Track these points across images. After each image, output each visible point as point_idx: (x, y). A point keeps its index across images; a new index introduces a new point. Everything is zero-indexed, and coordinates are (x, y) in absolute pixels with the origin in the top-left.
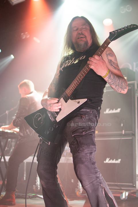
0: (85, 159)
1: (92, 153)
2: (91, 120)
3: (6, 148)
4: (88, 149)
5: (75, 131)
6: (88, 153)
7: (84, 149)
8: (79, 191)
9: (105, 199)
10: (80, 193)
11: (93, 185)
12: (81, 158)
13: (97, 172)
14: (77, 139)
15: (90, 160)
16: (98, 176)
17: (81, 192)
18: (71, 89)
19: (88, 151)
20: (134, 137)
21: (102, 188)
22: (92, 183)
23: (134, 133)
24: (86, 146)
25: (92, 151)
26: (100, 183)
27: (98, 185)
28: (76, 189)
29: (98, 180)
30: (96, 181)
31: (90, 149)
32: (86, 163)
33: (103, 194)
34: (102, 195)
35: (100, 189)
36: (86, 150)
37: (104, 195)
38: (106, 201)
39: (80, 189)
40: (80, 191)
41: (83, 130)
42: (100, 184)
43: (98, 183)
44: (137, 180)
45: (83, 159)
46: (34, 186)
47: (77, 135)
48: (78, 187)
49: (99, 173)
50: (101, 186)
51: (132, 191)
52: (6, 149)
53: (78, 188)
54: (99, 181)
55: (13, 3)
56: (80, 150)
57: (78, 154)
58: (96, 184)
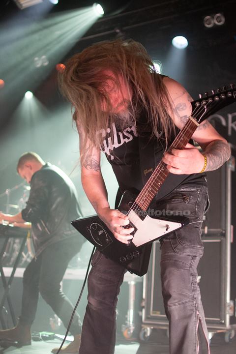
1: (196, 257)
2: (199, 205)
3: (5, 253)
6: (190, 255)
7: (184, 248)
8: (128, 328)
9: (197, 336)
10: (129, 333)
11: (185, 308)
15: (190, 267)
16: (196, 296)
17: (132, 331)
19: (191, 253)
20: (224, 239)
21: (197, 316)
22: (184, 303)
23: (224, 232)
26: (196, 309)
27: (192, 310)
28: (123, 325)
29: (195, 302)
30: (190, 304)
31: (194, 250)
33: (196, 328)
35: (194, 318)
36: (188, 250)
37: (197, 330)
38: (197, 340)
39: (130, 327)
40: (129, 330)
43: (192, 308)
44: (227, 312)
46: (51, 319)
48: (126, 322)
49: (198, 292)
50: (196, 313)
51: (219, 331)
52: (4, 255)
53: (126, 324)
54: (194, 306)
55: (21, 5)
56: (178, 249)
57: (173, 254)
58: (189, 308)
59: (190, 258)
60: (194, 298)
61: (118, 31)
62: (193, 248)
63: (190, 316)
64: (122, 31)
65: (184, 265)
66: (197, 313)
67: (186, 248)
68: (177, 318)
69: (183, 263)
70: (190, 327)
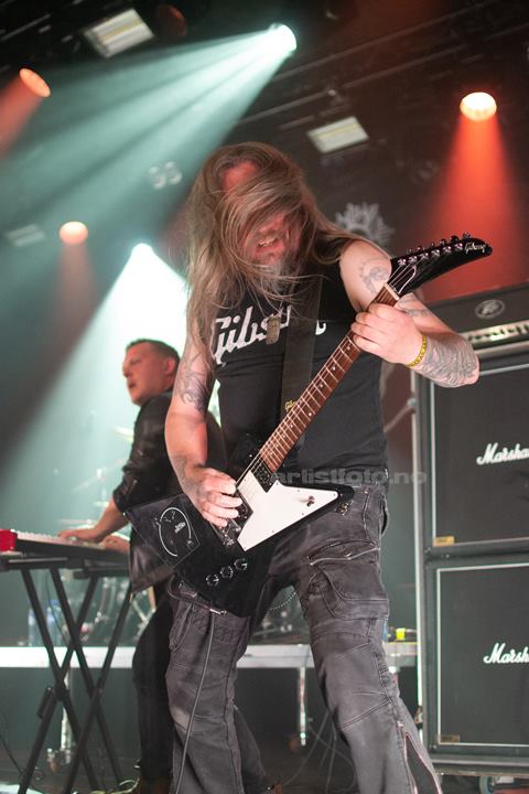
0: (351, 638)
1: (375, 619)
2: (367, 517)
4: (364, 607)
5: (318, 551)
6: (363, 619)
7: (350, 606)
9: (408, 768)
11: (374, 721)
12: (339, 634)
13: (388, 681)
14: (326, 573)
15: (369, 641)
16: (391, 693)
18: (279, 448)
19: (364, 613)
21: (400, 732)
22: (370, 713)
24: (357, 597)
25: (376, 613)
26: (396, 719)
27: (389, 722)
29: (390, 706)
30: (382, 711)
31: (370, 608)
32: (355, 651)
33: (403, 755)
34: (398, 755)
35: (395, 738)
36: (357, 610)
37: (406, 757)
38: (411, 776)
41: (347, 545)
42: (393, 721)
43: (387, 718)
45: (345, 637)
47: (327, 563)
49: (393, 685)
50: (397, 726)
52: (97, 620)
54: (391, 713)
55: (105, 47)
56: (339, 610)
57: (331, 621)
58: (381, 720)
59: (365, 623)
60: (388, 698)
61: (332, 92)
62: (367, 604)
63: (387, 735)
64: (342, 92)
65: (357, 638)
66: (400, 725)
67: (354, 606)
68: (363, 744)
69: (355, 635)
70: (392, 757)
